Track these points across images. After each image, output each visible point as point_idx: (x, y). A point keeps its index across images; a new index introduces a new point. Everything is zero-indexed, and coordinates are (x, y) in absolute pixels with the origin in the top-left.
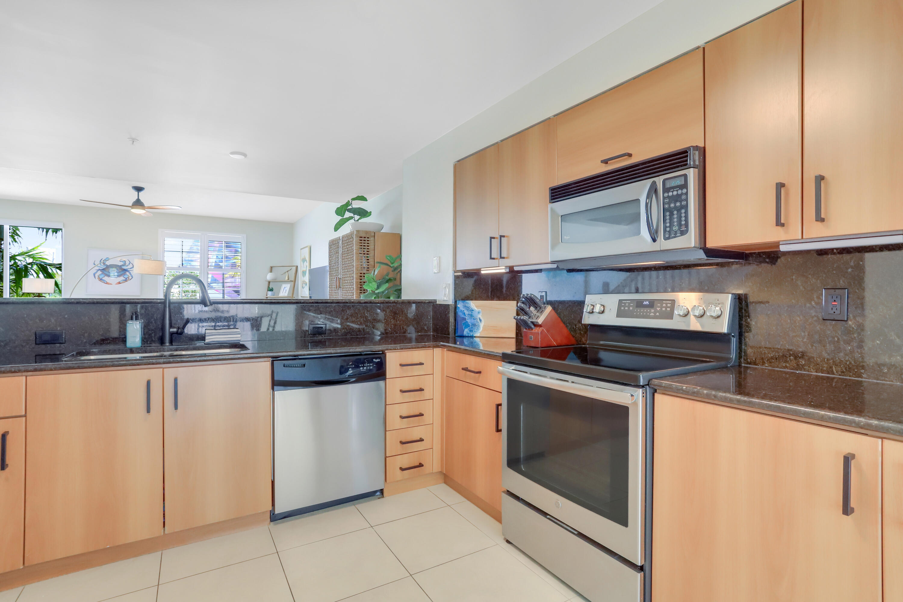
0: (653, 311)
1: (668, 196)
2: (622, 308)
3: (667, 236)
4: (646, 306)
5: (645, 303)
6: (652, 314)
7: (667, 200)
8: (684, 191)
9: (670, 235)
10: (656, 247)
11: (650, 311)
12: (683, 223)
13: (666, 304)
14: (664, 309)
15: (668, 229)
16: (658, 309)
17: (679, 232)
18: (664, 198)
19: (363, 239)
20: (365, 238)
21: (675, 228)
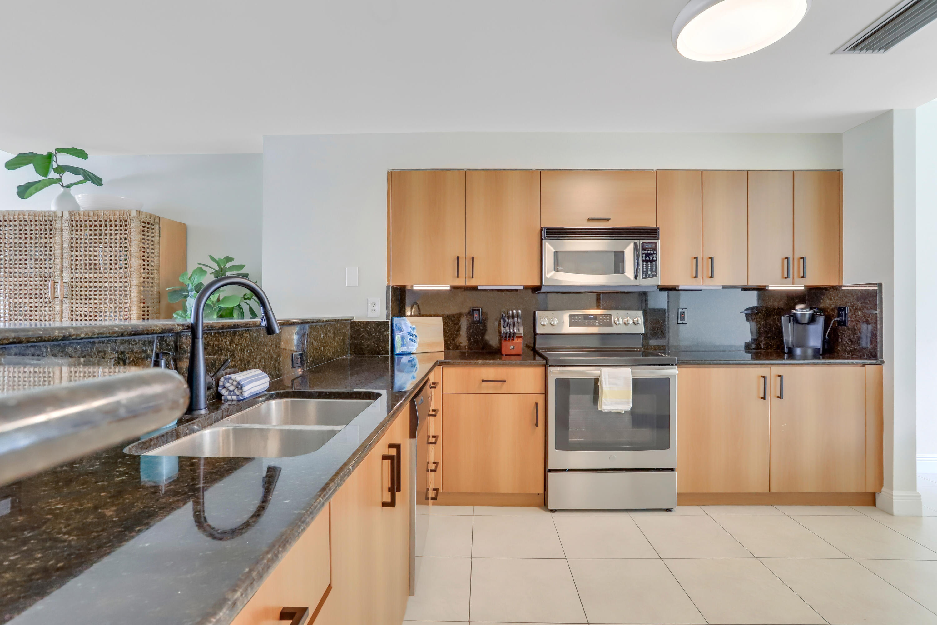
0: (597, 322)
1: (645, 253)
2: (573, 321)
3: (644, 277)
4: (591, 319)
5: (590, 317)
6: (597, 324)
7: (644, 255)
8: (655, 252)
9: (646, 276)
10: (637, 282)
11: (595, 322)
12: (654, 270)
13: (606, 317)
14: (605, 321)
15: (645, 273)
16: (601, 320)
17: (651, 275)
18: (642, 254)
19: (146, 225)
20: (148, 224)
21: (649, 273)
